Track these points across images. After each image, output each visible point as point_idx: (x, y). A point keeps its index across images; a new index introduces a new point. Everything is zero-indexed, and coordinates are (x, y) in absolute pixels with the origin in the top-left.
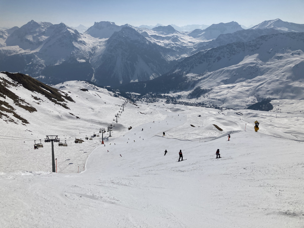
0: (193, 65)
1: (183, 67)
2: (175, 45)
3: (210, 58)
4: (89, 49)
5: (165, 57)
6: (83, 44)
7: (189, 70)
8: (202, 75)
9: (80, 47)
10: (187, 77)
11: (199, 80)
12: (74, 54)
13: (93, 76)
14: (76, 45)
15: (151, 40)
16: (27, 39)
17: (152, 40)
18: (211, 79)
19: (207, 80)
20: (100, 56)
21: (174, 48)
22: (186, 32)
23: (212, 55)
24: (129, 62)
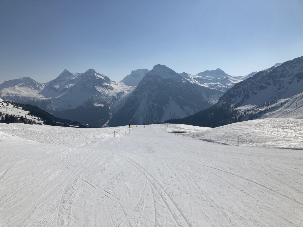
0: (248, 93)
1: (230, 99)
2: (224, 86)
3: (281, 79)
4: (115, 94)
5: (208, 99)
6: (108, 88)
7: (241, 101)
8: (268, 105)
9: (103, 91)
10: (236, 111)
11: (261, 112)
12: (93, 98)
13: (107, 123)
14: (99, 89)
15: (190, 81)
16: (54, 87)
17: (192, 81)
18: (288, 110)
19: (280, 111)
20: (123, 100)
21: (223, 89)
22: (240, 77)
23: (283, 73)
24: (155, 105)
